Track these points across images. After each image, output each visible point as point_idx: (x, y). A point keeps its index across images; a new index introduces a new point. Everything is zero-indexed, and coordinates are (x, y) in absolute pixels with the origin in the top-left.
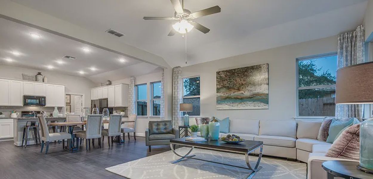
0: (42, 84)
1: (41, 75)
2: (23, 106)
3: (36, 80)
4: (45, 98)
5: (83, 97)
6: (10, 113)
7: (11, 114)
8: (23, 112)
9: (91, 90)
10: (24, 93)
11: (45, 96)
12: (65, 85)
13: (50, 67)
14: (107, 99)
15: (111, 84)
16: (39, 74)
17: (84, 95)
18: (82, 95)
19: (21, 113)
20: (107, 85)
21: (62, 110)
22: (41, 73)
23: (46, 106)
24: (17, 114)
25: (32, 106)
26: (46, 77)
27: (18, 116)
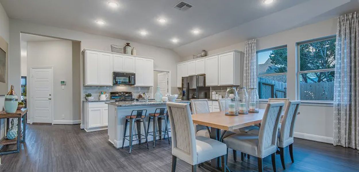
0: (130, 57)
1: (130, 46)
2: (112, 85)
3: (125, 52)
4: (134, 75)
5: (170, 74)
6: (99, 94)
7: (100, 96)
8: (112, 93)
9: (178, 65)
10: (113, 69)
11: (134, 73)
12: (153, 59)
13: (143, 33)
14: (205, 75)
15: (206, 56)
16: (128, 45)
17: (170, 72)
18: (169, 72)
19: (110, 94)
20: (202, 56)
21: (149, 91)
22: (129, 44)
23: (135, 86)
24: (106, 96)
25: (120, 85)
26: (134, 48)
27: (107, 98)
